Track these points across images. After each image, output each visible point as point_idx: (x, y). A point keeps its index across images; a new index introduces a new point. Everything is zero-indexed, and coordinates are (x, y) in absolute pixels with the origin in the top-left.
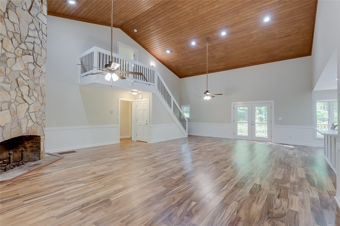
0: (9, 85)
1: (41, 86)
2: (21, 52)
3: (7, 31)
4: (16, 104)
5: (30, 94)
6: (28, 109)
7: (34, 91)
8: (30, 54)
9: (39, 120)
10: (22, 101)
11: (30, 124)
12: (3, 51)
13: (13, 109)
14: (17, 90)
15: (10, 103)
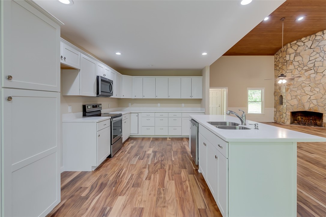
0: (297, 88)
1: (323, 83)
2: (304, 71)
3: (294, 66)
4: (301, 96)
5: (312, 90)
6: (310, 98)
7: (315, 88)
8: (311, 69)
9: (320, 104)
10: (304, 94)
11: (312, 106)
12: (293, 76)
13: (298, 98)
14: (301, 89)
15: (296, 96)
